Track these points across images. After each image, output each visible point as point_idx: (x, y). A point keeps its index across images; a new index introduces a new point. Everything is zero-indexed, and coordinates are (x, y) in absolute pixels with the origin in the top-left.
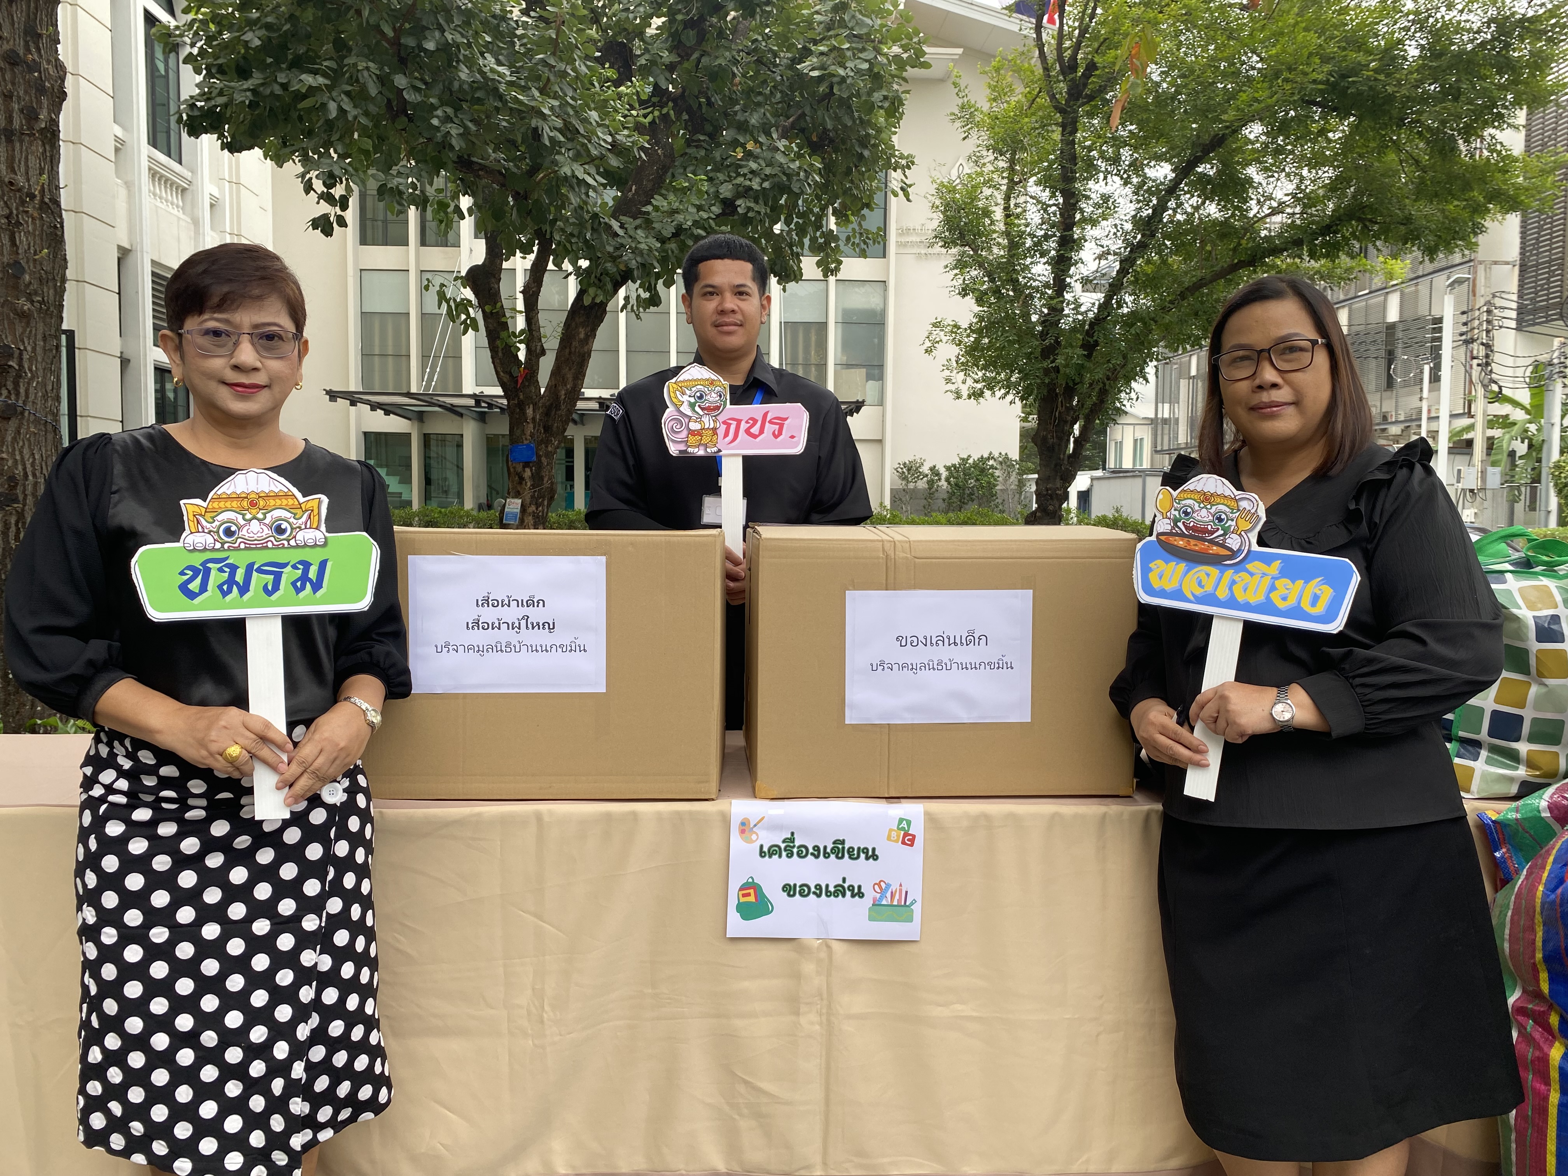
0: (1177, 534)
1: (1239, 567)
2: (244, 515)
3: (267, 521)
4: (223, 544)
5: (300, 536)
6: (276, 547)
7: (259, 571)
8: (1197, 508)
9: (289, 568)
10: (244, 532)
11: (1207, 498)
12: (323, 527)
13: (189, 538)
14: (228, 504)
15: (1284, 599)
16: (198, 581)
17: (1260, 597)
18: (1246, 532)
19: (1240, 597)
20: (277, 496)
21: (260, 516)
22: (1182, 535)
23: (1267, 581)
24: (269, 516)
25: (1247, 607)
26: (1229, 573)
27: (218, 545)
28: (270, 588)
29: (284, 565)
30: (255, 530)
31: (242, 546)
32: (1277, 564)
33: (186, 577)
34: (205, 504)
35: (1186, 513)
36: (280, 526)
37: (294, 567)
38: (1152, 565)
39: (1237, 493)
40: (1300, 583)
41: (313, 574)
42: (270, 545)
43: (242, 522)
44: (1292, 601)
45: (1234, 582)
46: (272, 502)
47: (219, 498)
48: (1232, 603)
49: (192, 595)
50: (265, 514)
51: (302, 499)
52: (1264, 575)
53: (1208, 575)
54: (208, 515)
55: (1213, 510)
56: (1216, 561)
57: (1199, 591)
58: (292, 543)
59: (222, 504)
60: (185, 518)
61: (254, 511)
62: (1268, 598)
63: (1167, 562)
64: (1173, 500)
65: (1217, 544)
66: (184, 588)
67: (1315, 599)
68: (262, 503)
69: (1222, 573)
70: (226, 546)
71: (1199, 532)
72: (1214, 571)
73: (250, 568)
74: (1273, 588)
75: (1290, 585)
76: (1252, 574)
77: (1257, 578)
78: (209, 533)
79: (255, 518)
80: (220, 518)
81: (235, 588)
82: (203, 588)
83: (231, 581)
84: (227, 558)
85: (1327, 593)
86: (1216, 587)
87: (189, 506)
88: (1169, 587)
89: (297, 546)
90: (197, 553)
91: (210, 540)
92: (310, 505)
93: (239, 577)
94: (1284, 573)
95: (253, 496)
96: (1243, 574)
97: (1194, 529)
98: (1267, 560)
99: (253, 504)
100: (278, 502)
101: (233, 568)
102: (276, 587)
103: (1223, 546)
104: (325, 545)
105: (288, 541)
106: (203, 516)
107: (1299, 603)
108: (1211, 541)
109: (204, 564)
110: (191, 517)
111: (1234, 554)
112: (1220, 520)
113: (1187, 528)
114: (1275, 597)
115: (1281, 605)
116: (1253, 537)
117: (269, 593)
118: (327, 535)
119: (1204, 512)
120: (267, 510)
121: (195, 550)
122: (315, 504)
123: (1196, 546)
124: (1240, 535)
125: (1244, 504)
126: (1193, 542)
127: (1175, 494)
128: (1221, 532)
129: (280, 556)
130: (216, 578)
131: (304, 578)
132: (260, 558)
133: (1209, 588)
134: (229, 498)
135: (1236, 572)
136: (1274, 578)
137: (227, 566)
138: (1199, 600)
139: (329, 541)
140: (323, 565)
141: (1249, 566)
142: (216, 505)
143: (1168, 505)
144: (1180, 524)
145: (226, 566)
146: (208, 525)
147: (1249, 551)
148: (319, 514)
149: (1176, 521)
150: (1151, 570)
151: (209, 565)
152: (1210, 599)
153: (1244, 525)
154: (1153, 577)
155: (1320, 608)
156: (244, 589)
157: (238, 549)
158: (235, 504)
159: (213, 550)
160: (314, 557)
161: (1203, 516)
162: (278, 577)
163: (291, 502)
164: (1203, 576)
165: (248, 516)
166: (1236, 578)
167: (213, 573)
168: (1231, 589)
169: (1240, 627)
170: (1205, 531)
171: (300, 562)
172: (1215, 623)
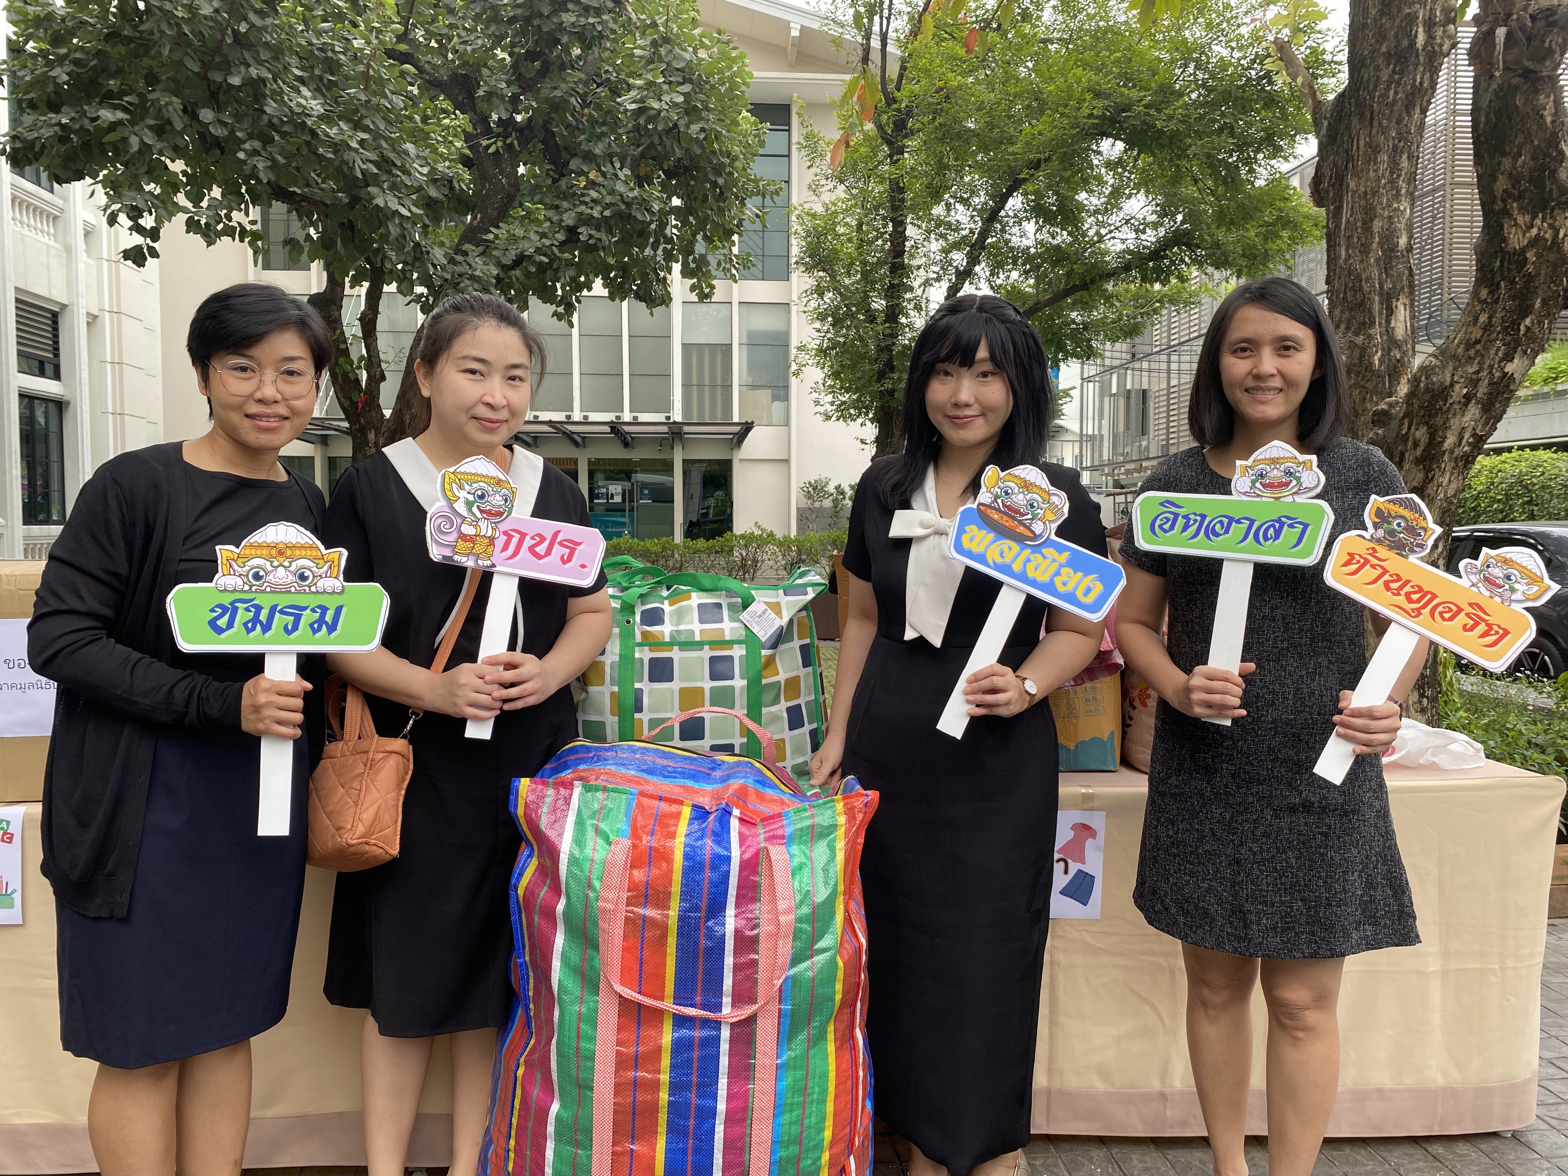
0: (994, 508)
1: (1036, 549)
2: (272, 562)
3: (292, 569)
4: (251, 587)
5: (320, 584)
6: (298, 592)
7: (282, 612)
8: (1016, 491)
9: (308, 611)
10: (271, 577)
11: (1027, 486)
12: (341, 577)
13: (221, 580)
14: (259, 552)
15: (1065, 584)
16: (226, 618)
17: (1046, 578)
18: (1050, 522)
19: (1031, 573)
20: (302, 547)
21: (286, 564)
22: (998, 510)
23: (1055, 566)
24: (294, 564)
25: (1033, 583)
26: (1027, 551)
27: (247, 588)
28: (290, 627)
29: (304, 608)
30: (281, 576)
31: (268, 589)
32: (1066, 554)
33: (216, 614)
34: (238, 551)
35: (1007, 493)
36: (303, 574)
37: (313, 610)
38: (967, 528)
39: (1051, 488)
40: (1080, 574)
41: (329, 618)
42: (293, 590)
43: (270, 568)
44: (1069, 588)
45: (1028, 560)
46: (298, 552)
47: (251, 546)
48: (1022, 577)
49: (219, 631)
50: (290, 563)
51: (324, 552)
52: (1055, 560)
53: (1010, 548)
54: (240, 561)
55: (1028, 497)
56: (1020, 539)
57: (999, 560)
58: (313, 589)
59: (253, 552)
60: (219, 562)
61: (281, 559)
62: (1052, 581)
63: (980, 529)
64: (999, 479)
65: (1024, 525)
66: (213, 624)
67: (1088, 591)
68: (289, 552)
69: (1022, 550)
70: (254, 589)
71: (1012, 512)
72: (1016, 547)
73: (273, 610)
74: (1058, 573)
75: (1072, 575)
76: (1045, 557)
77: (1048, 561)
78: (240, 576)
79: (281, 565)
80: (250, 563)
81: (258, 626)
82: (230, 625)
83: (256, 620)
84: (253, 600)
85: (1098, 588)
86: (1013, 561)
87: (223, 551)
88: (976, 549)
89: (317, 592)
90: (227, 594)
91: (240, 582)
92: (331, 556)
93: (263, 616)
94: (1069, 564)
95: (281, 546)
96: (1038, 555)
97: (1009, 508)
98: (1060, 549)
99: (281, 553)
100: (304, 553)
101: (259, 609)
102: (295, 627)
103: (1028, 528)
104: (342, 592)
105: (310, 587)
106: (235, 561)
107: (1075, 590)
108: (1020, 522)
109: (232, 603)
110: (225, 561)
111: (1036, 537)
112: (1032, 506)
113: (1004, 505)
114: (1058, 581)
115: (1061, 588)
116: (1054, 526)
117: (288, 632)
118: (345, 584)
119: (1021, 496)
120: (293, 559)
121: (225, 590)
122: (336, 556)
123: (1008, 523)
124: (1044, 523)
125: (1054, 499)
126: (1005, 518)
127: (1002, 474)
128: (1030, 516)
129: (300, 601)
130: (242, 616)
131: (321, 621)
132: (283, 601)
133: (1008, 560)
134: (260, 546)
135: (1033, 552)
136: (1061, 566)
137: (254, 606)
138: (997, 567)
139: (346, 590)
140: (339, 610)
141: (1044, 551)
142: (247, 552)
143: (993, 482)
144: (999, 501)
145: (252, 606)
146: (239, 569)
147: (1048, 538)
148: (339, 565)
149: (997, 497)
150: (965, 532)
151: (237, 604)
152: (1006, 569)
153: (1050, 516)
154: (965, 539)
155: (1089, 600)
156: (266, 628)
157: (264, 591)
158: (265, 552)
159: (242, 591)
160: (332, 604)
161: (1019, 499)
162: (298, 618)
163: (315, 553)
164: (1006, 548)
165: (276, 563)
166: (1032, 557)
167: (240, 612)
168: (1025, 565)
169: (1023, 597)
170: (1017, 512)
171: (319, 607)
172: (1004, 589)
